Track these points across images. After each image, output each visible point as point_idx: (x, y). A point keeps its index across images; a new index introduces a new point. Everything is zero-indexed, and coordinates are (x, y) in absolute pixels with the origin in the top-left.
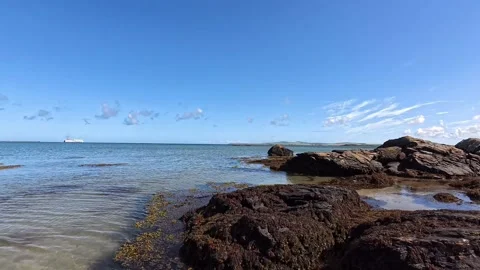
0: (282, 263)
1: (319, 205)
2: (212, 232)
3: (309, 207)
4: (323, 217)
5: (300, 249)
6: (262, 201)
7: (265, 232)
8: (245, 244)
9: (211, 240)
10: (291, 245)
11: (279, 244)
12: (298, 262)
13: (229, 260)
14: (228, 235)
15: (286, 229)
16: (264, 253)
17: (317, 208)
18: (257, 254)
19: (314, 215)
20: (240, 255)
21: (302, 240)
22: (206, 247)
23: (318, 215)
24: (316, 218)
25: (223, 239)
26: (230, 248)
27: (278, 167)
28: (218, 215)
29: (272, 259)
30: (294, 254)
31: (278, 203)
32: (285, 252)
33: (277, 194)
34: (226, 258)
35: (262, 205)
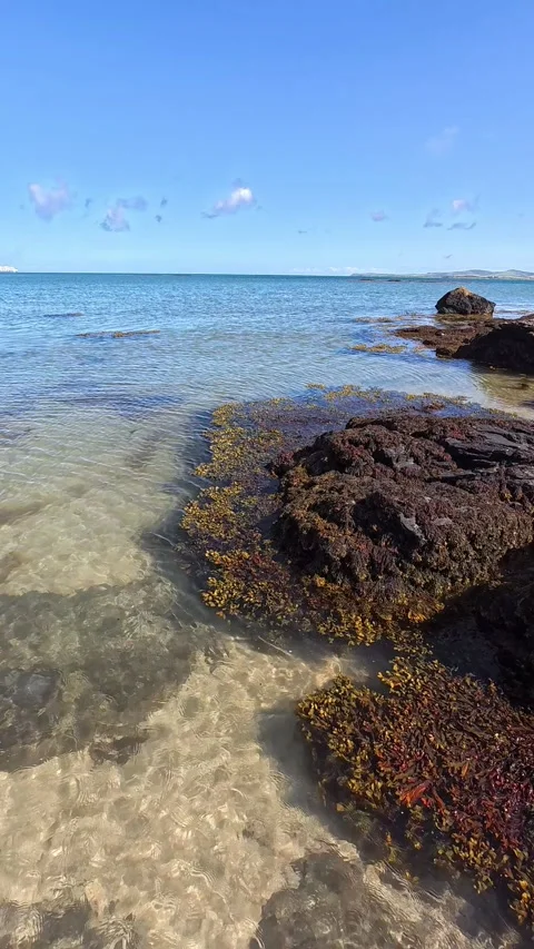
0: (432, 570)
1: (518, 472)
2: (322, 508)
3: (498, 473)
4: (520, 493)
5: (466, 553)
6: (412, 455)
7: (411, 524)
8: (375, 537)
9: (321, 523)
10: (451, 547)
11: (431, 544)
12: (460, 569)
13: (349, 558)
14: (349, 518)
15: (446, 521)
16: (405, 555)
17: (514, 477)
18: (394, 554)
19: (505, 488)
20: (366, 553)
21: (472, 539)
22: (313, 532)
23: (512, 489)
24: (508, 495)
25: (341, 525)
26: (352, 540)
27: (454, 349)
28: (332, 474)
29: (418, 565)
30: (454, 559)
31: (439, 459)
32: (441, 555)
33: (441, 442)
34: (344, 555)
35: (411, 462)
